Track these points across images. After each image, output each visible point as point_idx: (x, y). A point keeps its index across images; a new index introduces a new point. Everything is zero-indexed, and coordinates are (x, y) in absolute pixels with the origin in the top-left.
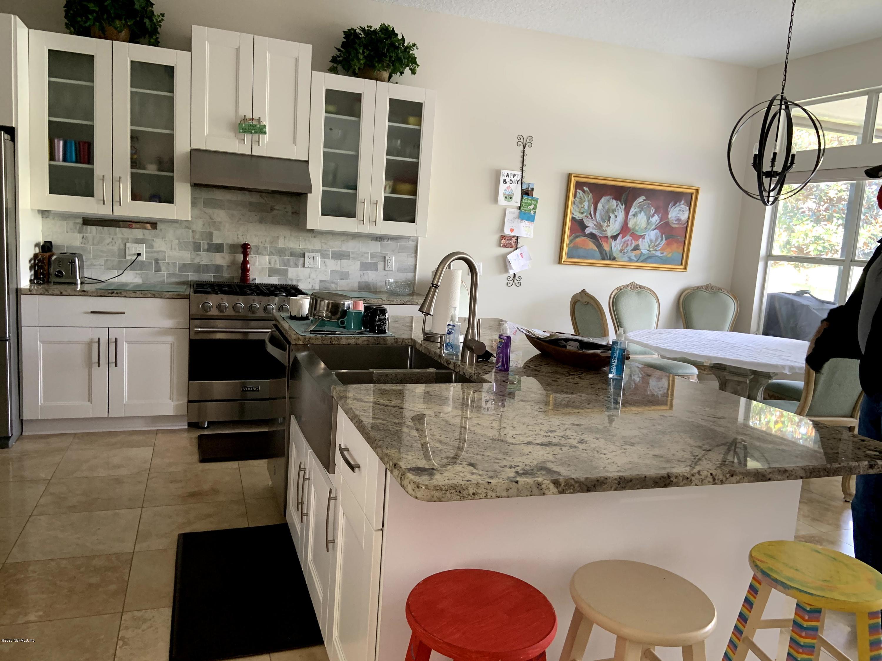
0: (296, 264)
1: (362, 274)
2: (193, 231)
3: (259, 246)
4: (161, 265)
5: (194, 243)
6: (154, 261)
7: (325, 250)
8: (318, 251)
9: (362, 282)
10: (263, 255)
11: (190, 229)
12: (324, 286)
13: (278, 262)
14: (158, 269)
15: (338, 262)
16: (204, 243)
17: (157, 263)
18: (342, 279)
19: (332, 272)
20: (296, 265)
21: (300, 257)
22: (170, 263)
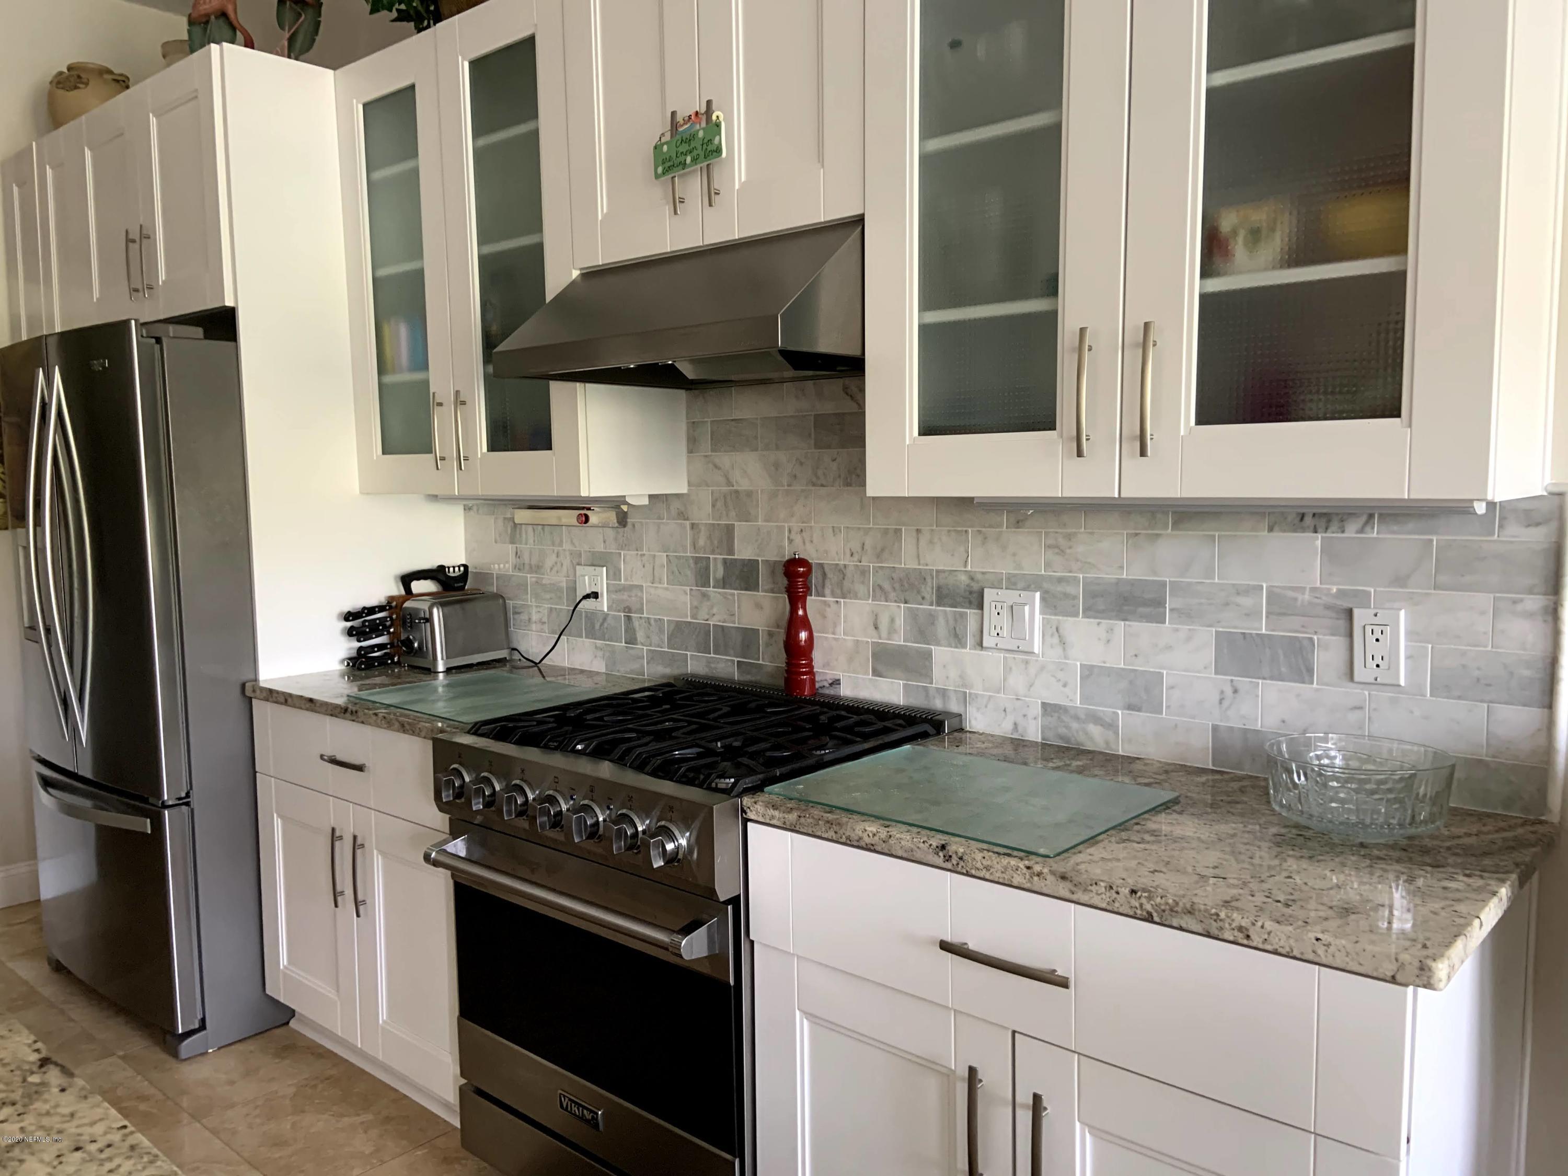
0: (956, 636)
1: (1228, 691)
2: (693, 526)
3: (845, 566)
4: (636, 624)
5: (697, 560)
6: (622, 614)
7: (1060, 580)
8: (1031, 584)
9: (1231, 729)
10: (856, 597)
11: (687, 519)
12: (1062, 731)
13: (900, 622)
14: (631, 640)
15: (1110, 630)
16: (715, 559)
17: (629, 618)
18: (1130, 707)
19: (1089, 672)
20: (957, 639)
21: (970, 604)
22: (652, 622)
